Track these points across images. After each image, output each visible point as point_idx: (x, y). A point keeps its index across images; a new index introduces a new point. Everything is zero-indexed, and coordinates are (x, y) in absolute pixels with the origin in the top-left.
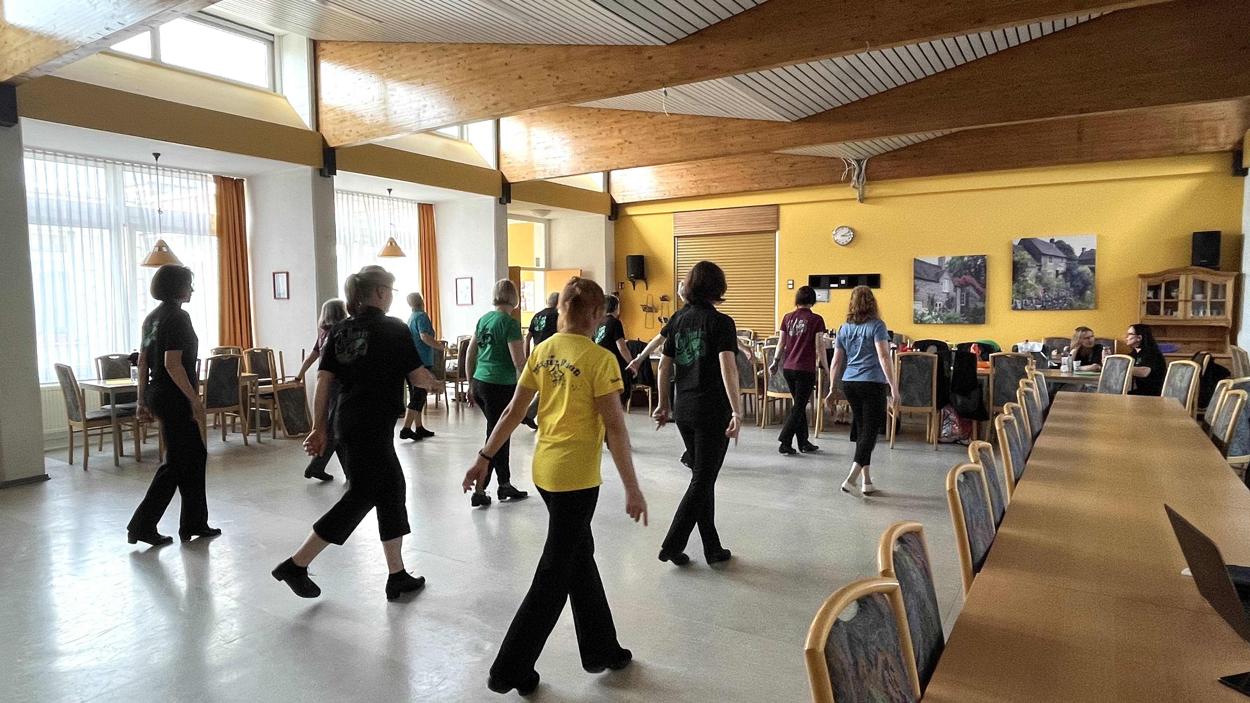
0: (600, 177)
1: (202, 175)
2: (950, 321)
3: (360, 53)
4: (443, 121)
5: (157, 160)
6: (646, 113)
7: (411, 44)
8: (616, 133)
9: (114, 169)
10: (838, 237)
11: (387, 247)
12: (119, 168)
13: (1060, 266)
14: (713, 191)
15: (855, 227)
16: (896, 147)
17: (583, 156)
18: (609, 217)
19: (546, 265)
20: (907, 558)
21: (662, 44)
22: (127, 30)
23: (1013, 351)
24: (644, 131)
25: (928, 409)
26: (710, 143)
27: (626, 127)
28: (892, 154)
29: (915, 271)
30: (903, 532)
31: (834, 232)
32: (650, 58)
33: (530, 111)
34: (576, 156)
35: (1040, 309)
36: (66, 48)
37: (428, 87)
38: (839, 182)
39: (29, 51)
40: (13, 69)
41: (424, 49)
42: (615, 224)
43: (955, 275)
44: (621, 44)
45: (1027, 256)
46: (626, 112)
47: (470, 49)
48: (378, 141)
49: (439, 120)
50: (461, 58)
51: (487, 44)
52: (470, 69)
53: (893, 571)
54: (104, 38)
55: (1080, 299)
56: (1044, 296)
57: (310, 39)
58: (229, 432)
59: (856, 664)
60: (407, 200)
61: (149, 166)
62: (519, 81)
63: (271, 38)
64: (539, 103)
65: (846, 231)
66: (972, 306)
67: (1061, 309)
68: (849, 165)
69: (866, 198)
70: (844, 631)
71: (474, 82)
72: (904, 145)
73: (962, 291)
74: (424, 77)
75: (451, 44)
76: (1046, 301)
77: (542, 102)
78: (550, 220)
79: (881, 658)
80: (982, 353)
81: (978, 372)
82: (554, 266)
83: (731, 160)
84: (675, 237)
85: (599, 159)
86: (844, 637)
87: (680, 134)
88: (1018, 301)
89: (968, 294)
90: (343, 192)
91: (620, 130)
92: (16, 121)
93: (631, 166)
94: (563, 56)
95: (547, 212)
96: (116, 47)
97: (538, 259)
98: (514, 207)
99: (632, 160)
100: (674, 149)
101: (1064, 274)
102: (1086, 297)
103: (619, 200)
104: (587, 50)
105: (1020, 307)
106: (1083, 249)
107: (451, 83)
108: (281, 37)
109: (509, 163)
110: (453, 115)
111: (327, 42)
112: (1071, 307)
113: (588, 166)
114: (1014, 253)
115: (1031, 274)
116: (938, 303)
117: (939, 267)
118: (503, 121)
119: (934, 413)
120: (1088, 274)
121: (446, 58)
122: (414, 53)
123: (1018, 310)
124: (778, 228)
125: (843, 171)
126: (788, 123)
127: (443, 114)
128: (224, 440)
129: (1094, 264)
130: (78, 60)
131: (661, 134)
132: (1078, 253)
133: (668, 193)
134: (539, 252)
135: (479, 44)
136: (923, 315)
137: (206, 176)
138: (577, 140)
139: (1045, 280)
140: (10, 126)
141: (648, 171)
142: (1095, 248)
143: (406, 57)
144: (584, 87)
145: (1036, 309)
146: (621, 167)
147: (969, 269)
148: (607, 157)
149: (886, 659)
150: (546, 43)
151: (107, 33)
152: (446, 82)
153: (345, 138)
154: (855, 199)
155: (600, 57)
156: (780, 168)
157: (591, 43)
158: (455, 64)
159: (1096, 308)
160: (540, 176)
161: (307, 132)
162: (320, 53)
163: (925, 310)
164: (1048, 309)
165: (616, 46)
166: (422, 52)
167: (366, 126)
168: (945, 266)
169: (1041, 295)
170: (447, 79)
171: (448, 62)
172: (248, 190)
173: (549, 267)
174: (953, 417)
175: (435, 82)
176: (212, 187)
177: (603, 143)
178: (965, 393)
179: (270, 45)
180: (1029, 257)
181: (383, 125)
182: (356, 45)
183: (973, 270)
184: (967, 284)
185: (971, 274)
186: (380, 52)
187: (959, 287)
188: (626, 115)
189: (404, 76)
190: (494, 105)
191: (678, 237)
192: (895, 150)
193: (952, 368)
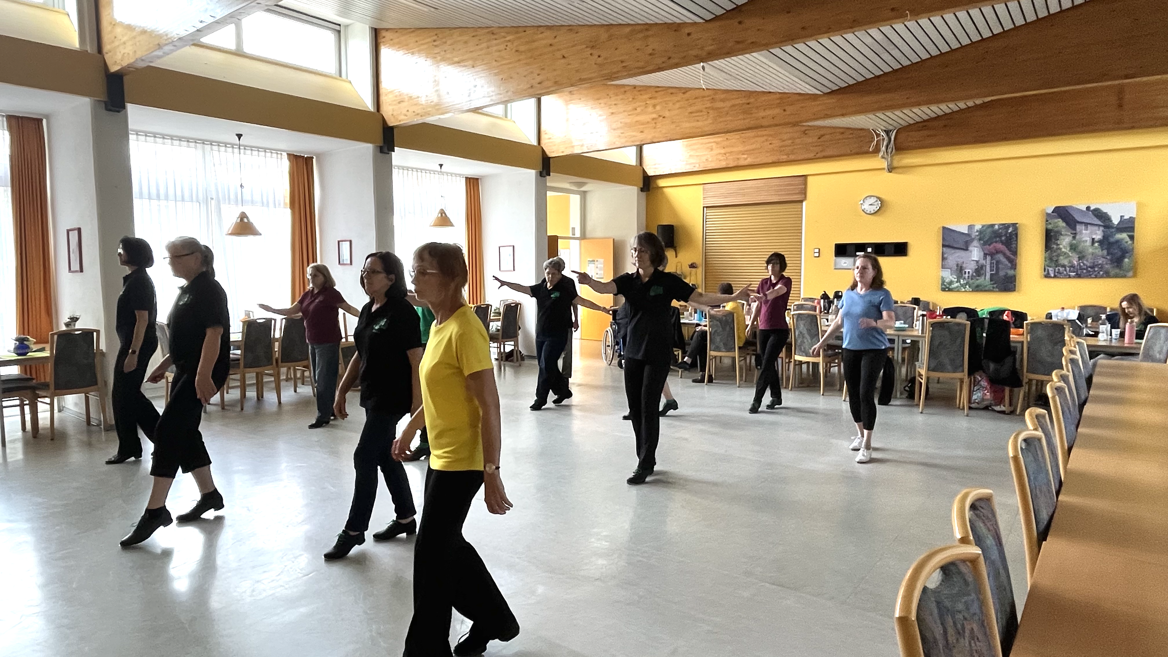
0: (632, 151)
1: (277, 154)
2: (978, 289)
3: (417, 39)
4: (492, 100)
5: (239, 140)
6: (679, 89)
7: (463, 29)
8: (650, 109)
9: (203, 149)
10: (866, 206)
11: (438, 218)
12: (208, 147)
13: (1096, 234)
14: (742, 163)
15: (883, 197)
16: (926, 117)
17: (619, 131)
18: (641, 188)
19: (581, 235)
20: (982, 525)
21: (702, 21)
22: (217, 22)
23: (1047, 318)
24: (678, 105)
25: (958, 375)
26: (741, 117)
27: (661, 102)
28: (921, 125)
29: (943, 239)
30: (975, 498)
31: (862, 202)
32: (689, 34)
33: (571, 89)
34: (612, 131)
35: (1074, 277)
36: (166, 40)
37: (477, 69)
38: (867, 153)
39: (136, 44)
40: (122, 61)
41: (473, 34)
42: (647, 197)
43: (985, 244)
44: (661, 22)
45: (1061, 223)
46: (660, 89)
47: (517, 33)
48: (431, 120)
49: (489, 99)
50: (509, 41)
51: (533, 26)
52: (517, 51)
53: (971, 538)
54: (198, 30)
55: (1117, 266)
56: (1079, 264)
57: (372, 28)
58: (299, 385)
59: (945, 632)
60: (456, 175)
61: (233, 146)
62: (563, 61)
63: (337, 27)
64: (582, 80)
65: (872, 200)
66: (1002, 273)
67: (1096, 277)
68: (878, 135)
69: (895, 168)
70: (933, 599)
71: (521, 62)
72: (933, 115)
73: (992, 259)
74: (474, 59)
75: (499, 27)
76: (1081, 269)
77: (584, 80)
78: (585, 192)
79: (968, 628)
80: (1015, 320)
81: (1011, 339)
82: (588, 235)
83: (760, 133)
84: (704, 207)
85: (634, 134)
86: (933, 606)
87: (713, 108)
88: (1050, 269)
89: (998, 262)
90: (399, 167)
91: (654, 106)
92: (124, 107)
93: (663, 139)
94: (604, 36)
95: (583, 184)
96: (206, 40)
97: (573, 229)
98: (552, 180)
99: (666, 133)
100: (706, 122)
101: (1100, 242)
102: (1124, 264)
103: (651, 172)
104: (628, 30)
105: (1052, 275)
106: (1122, 217)
107: (499, 64)
108: (347, 26)
109: (550, 139)
110: (501, 94)
111: (387, 30)
112: (1107, 275)
113: (623, 140)
114: (1047, 221)
115: (1065, 242)
116: (967, 271)
117: (968, 235)
118: (544, 99)
119: (966, 380)
120: (1127, 242)
121: (495, 42)
122: (465, 38)
123: (1051, 277)
124: (805, 198)
125: (872, 141)
126: (820, 95)
127: (492, 94)
128: (295, 391)
129: (1133, 231)
130: (175, 51)
131: (694, 108)
132: (1116, 221)
133: (697, 165)
134: (575, 222)
135: (526, 27)
136: (951, 283)
137: (281, 154)
138: (613, 116)
139: (1080, 247)
140: (119, 112)
141: (679, 145)
142: (1134, 216)
143: (459, 41)
144: (624, 64)
145: (1070, 277)
146: (654, 141)
147: (1001, 237)
148: (642, 132)
149: (972, 629)
150: (588, 23)
151: (200, 26)
152: (494, 63)
153: (403, 117)
154: (884, 169)
155: (641, 35)
156: (810, 140)
157: (632, 22)
158: (502, 47)
159: (1135, 276)
160: (577, 151)
161: (369, 112)
162: (380, 40)
163: (954, 278)
164: (1083, 278)
165: (656, 24)
166: (473, 36)
167: (421, 106)
168: (975, 234)
169: (1076, 263)
170: (496, 61)
171: (497, 45)
172: (317, 166)
173: (583, 236)
174: (984, 383)
175: (484, 64)
176: (285, 164)
177: (639, 118)
178: (998, 360)
179: (337, 33)
180: (1064, 224)
181: (437, 105)
182: (413, 31)
183: (1003, 238)
184: (998, 252)
185: (1002, 242)
186: (435, 38)
187: (989, 255)
188: (660, 91)
189: (456, 59)
190: (539, 83)
191: (707, 207)
192: (924, 121)
193: (984, 335)
